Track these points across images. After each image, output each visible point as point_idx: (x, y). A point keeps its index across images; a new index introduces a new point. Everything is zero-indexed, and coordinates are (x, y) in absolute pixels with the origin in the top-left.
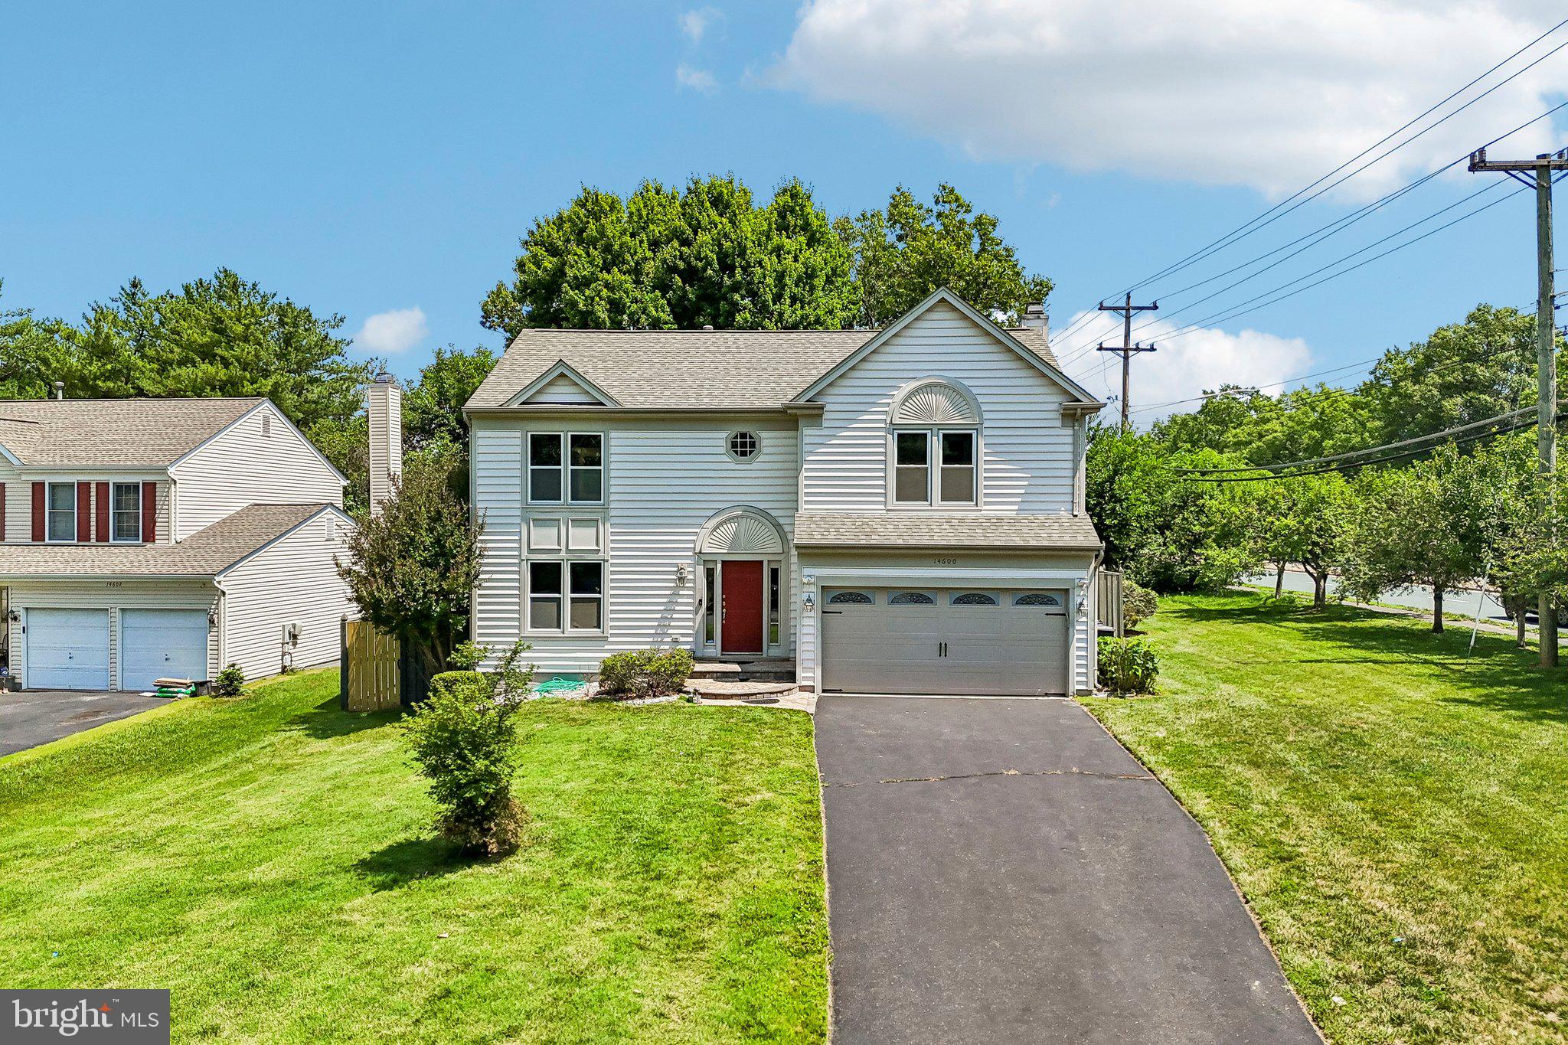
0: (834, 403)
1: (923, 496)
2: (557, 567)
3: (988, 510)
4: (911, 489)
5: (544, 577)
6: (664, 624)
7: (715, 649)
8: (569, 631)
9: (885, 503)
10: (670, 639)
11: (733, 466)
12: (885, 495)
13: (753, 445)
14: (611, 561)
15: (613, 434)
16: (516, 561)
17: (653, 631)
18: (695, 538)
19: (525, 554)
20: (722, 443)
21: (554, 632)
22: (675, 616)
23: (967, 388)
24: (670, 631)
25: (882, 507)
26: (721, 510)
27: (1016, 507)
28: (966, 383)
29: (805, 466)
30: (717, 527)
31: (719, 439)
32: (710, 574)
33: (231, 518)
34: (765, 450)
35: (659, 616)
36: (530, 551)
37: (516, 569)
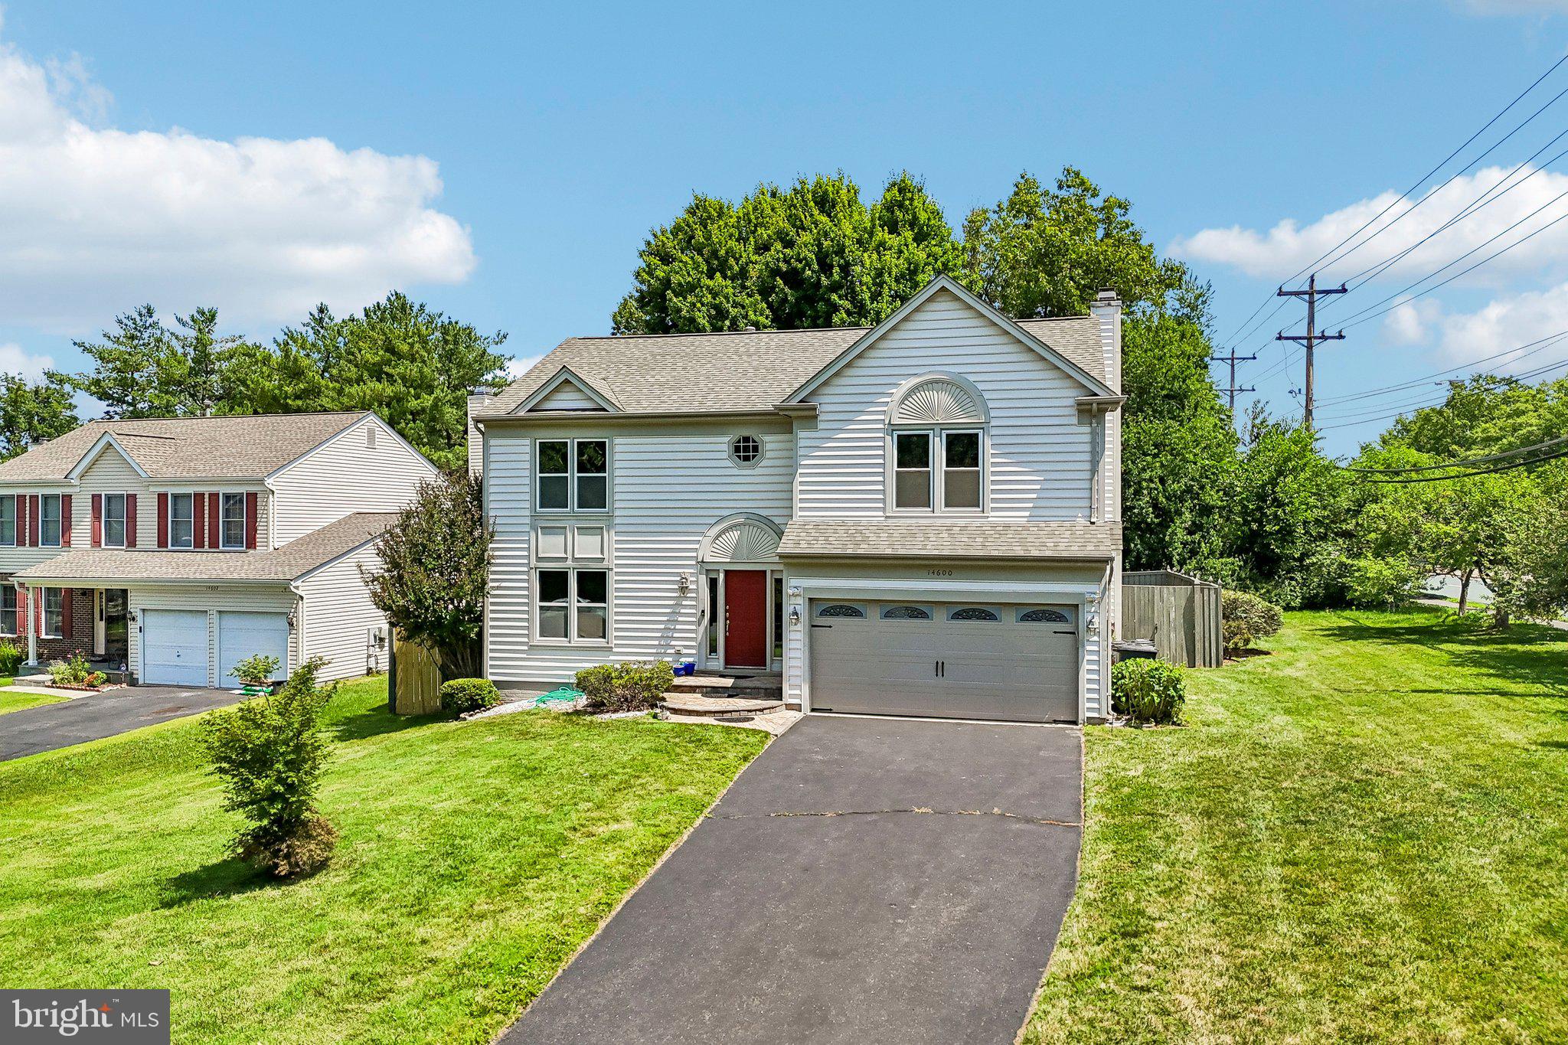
0: (828, 404)
1: (926, 502)
2: (562, 577)
3: (995, 517)
4: (912, 494)
5: (552, 585)
6: (667, 635)
7: (718, 662)
8: (576, 640)
9: (884, 509)
10: (673, 651)
11: (736, 471)
12: (884, 501)
13: (756, 449)
14: (615, 570)
15: (617, 441)
16: (526, 569)
17: (657, 643)
18: (697, 546)
19: (533, 562)
20: (725, 447)
21: (561, 641)
22: (678, 627)
23: (972, 384)
24: (673, 643)
25: (881, 514)
26: (723, 519)
27: (1027, 514)
28: (972, 378)
29: (800, 471)
30: (719, 535)
31: (722, 444)
32: (713, 584)
33: (332, 525)
34: (768, 455)
35: (662, 626)
36: (539, 559)
37: (526, 577)
